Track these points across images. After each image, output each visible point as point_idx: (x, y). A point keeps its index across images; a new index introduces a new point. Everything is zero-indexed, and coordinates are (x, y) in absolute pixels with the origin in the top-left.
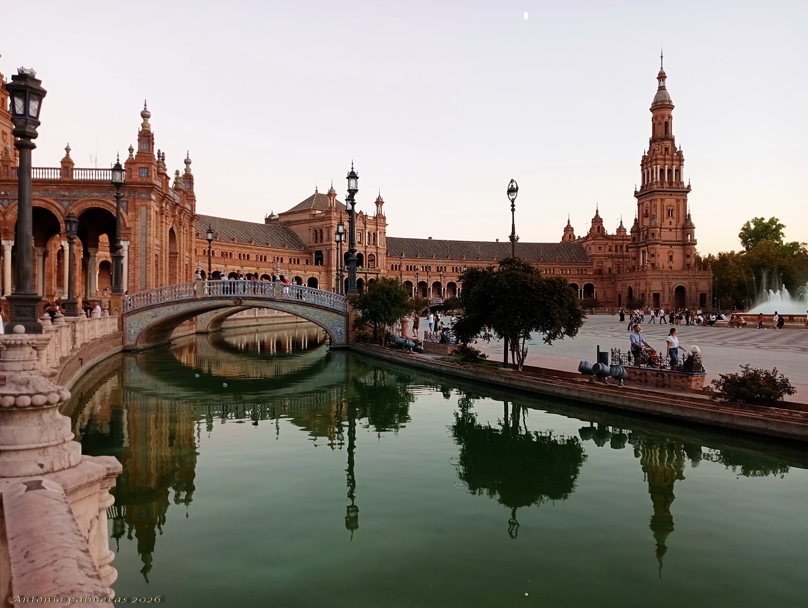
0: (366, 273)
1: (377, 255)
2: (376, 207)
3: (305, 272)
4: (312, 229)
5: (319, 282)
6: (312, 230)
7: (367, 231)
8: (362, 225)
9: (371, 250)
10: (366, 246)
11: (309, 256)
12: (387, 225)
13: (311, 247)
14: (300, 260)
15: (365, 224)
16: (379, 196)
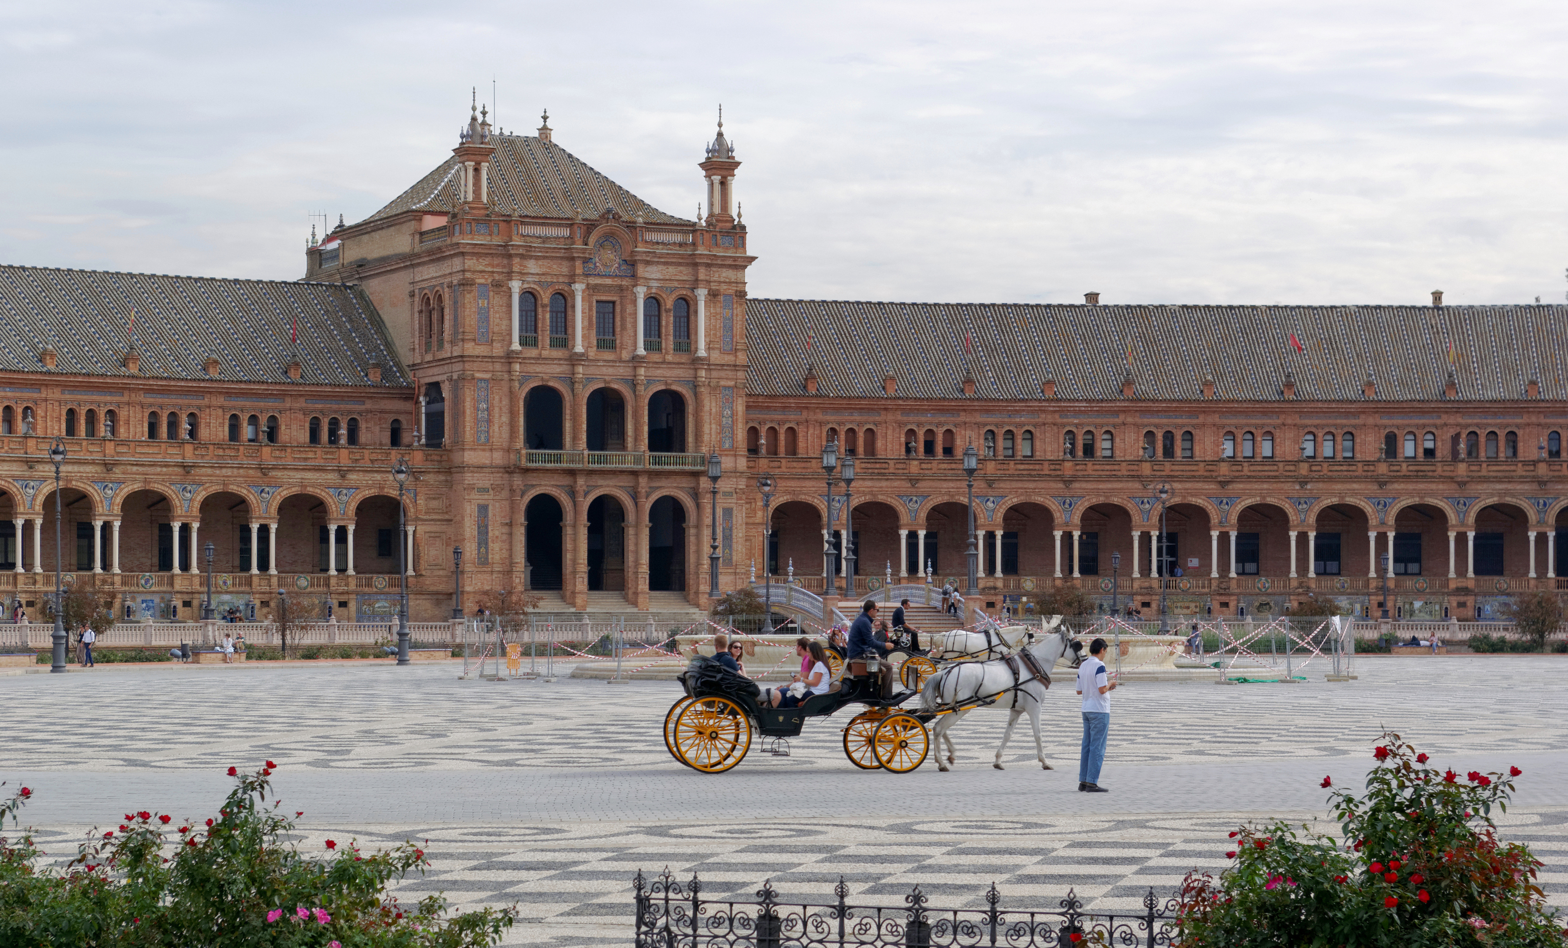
0: (635, 473)
1: (696, 394)
2: (705, 184)
3: (343, 477)
4: (417, 291)
5: (411, 512)
6: (417, 299)
7: (641, 292)
11: (408, 406)
12: (753, 259)
13: (413, 367)
14: (363, 425)
16: (720, 135)
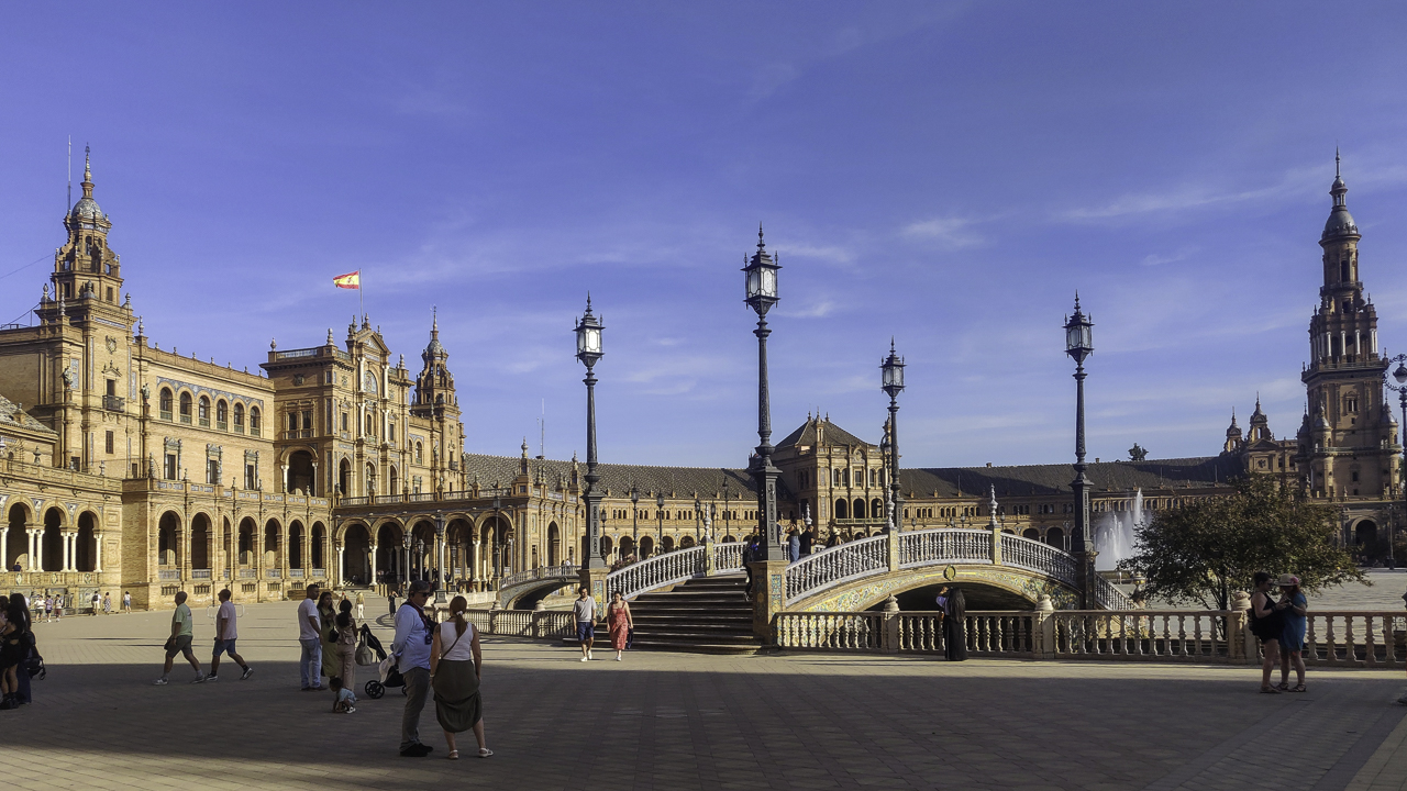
8: (861, 460)
9: (875, 493)
10: (867, 490)
15: (865, 458)
